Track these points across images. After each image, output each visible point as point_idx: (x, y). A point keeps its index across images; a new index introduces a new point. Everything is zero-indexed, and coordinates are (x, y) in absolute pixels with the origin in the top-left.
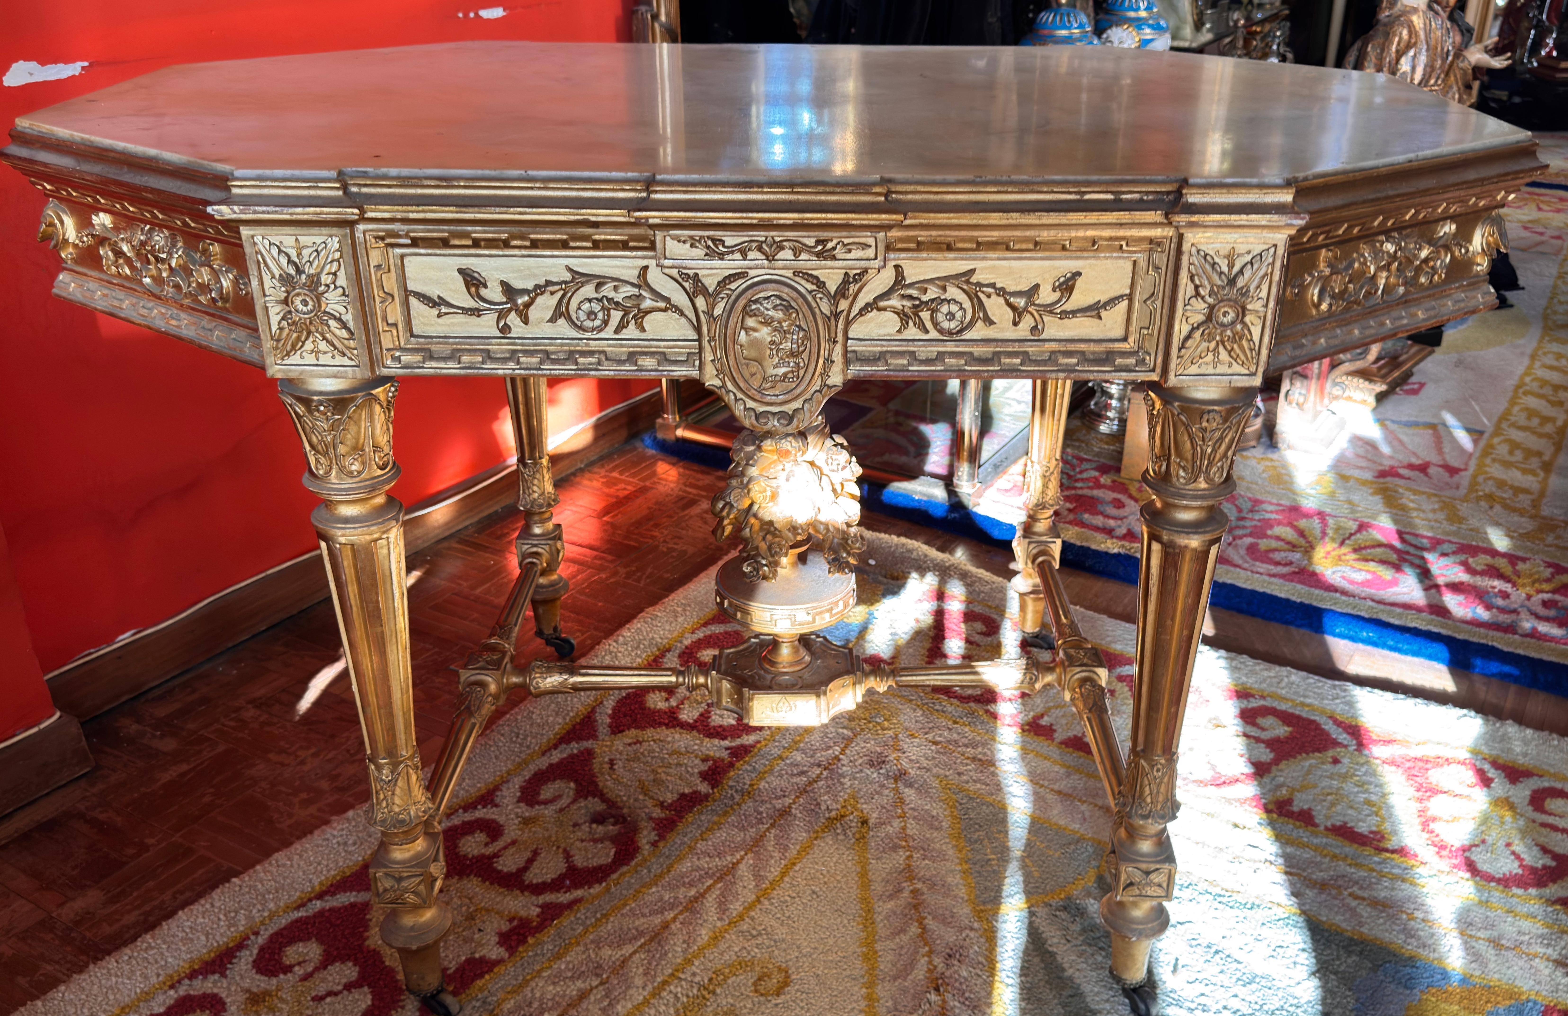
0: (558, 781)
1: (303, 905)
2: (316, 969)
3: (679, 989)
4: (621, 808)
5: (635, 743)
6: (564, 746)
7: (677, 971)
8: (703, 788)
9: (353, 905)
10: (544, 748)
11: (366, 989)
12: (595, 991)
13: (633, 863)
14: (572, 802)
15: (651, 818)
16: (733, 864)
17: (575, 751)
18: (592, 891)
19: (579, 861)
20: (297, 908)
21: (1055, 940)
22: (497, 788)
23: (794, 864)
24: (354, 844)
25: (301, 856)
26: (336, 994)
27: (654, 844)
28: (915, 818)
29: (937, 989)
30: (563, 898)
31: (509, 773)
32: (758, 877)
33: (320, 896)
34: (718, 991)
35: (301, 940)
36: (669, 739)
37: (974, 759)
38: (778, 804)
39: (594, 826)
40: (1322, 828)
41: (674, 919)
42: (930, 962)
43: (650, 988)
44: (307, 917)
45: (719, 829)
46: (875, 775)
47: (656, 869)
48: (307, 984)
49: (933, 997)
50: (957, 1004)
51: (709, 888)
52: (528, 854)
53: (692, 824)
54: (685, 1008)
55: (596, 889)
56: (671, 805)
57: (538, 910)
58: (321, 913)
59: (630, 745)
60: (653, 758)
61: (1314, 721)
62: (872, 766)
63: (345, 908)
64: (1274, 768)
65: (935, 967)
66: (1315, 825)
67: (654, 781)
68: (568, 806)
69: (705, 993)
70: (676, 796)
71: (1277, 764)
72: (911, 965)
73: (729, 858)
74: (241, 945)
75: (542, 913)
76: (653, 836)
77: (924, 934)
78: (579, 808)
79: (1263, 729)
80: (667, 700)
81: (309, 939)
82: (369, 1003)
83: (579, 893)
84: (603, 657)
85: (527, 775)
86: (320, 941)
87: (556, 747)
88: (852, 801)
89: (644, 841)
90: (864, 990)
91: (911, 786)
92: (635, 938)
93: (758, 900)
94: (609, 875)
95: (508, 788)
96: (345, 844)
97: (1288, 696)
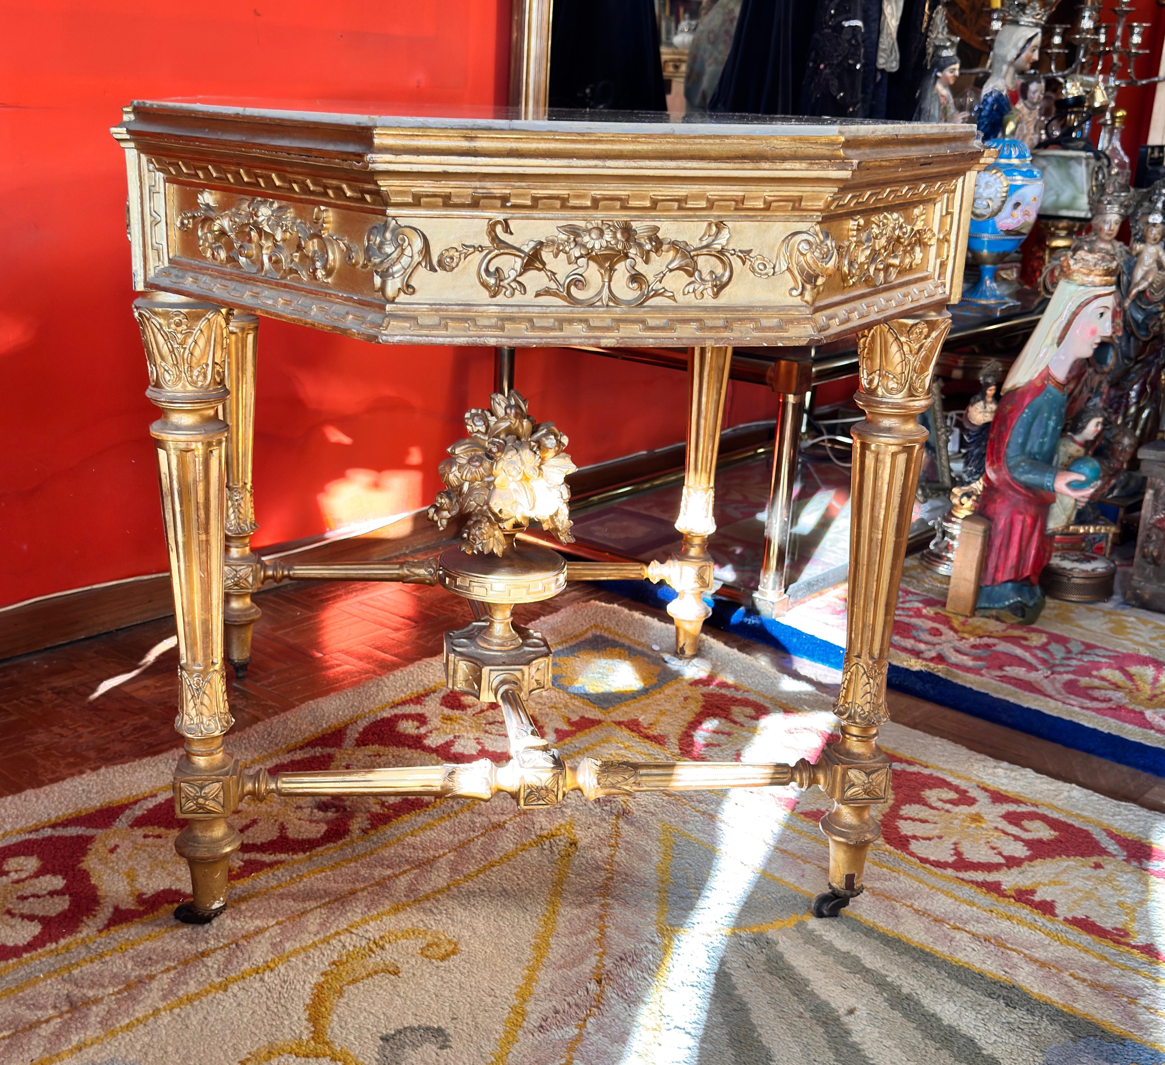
1: (37, 830)
2: (30, 877)
3: (349, 940)
4: (345, 801)
5: (376, 756)
6: (309, 748)
7: (352, 926)
9: (79, 837)
10: (290, 748)
11: (67, 897)
12: (270, 930)
13: (340, 842)
15: (369, 812)
16: (435, 857)
17: (318, 754)
18: (295, 857)
19: (291, 834)
20: (30, 832)
21: (735, 965)
23: (493, 866)
24: (97, 792)
25: (47, 795)
26: (39, 897)
27: (365, 831)
28: (626, 849)
29: (599, 982)
30: (267, 858)
31: (252, 762)
32: (454, 870)
33: (54, 826)
34: (387, 947)
35: (24, 855)
36: (409, 756)
37: (704, 813)
38: (495, 819)
39: (315, 811)
40: (1061, 918)
41: (363, 890)
42: (599, 961)
43: (321, 936)
44: (36, 840)
45: (431, 829)
46: (598, 809)
47: (360, 849)
48: (17, 886)
49: (593, 986)
50: (614, 995)
51: (405, 872)
52: (248, 821)
53: (407, 822)
54: (348, 955)
55: (301, 856)
56: (392, 805)
57: (242, 864)
58: (50, 838)
59: (370, 756)
61: (1086, 831)
62: (598, 802)
63: (72, 838)
64: (1026, 863)
65: (604, 966)
66: (1055, 915)
69: (373, 946)
70: (399, 800)
71: (1031, 861)
72: (581, 960)
73: (431, 852)
75: (245, 866)
76: (366, 824)
77: (602, 938)
79: (1026, 830)
80: (418, 728)
81: (32, 855)
82: (66, 907)
83: (283, 856)
84: (370, 688)
86: (41, 858)
87: (301, 748)
88: (567, 826)
89: (356, 827)
90: (527, 972)
91: (632, 824)
92: (321, 897)
93: (448, 888)
94: (314, 847)
96: (90, 792)
97: (1065, 807)
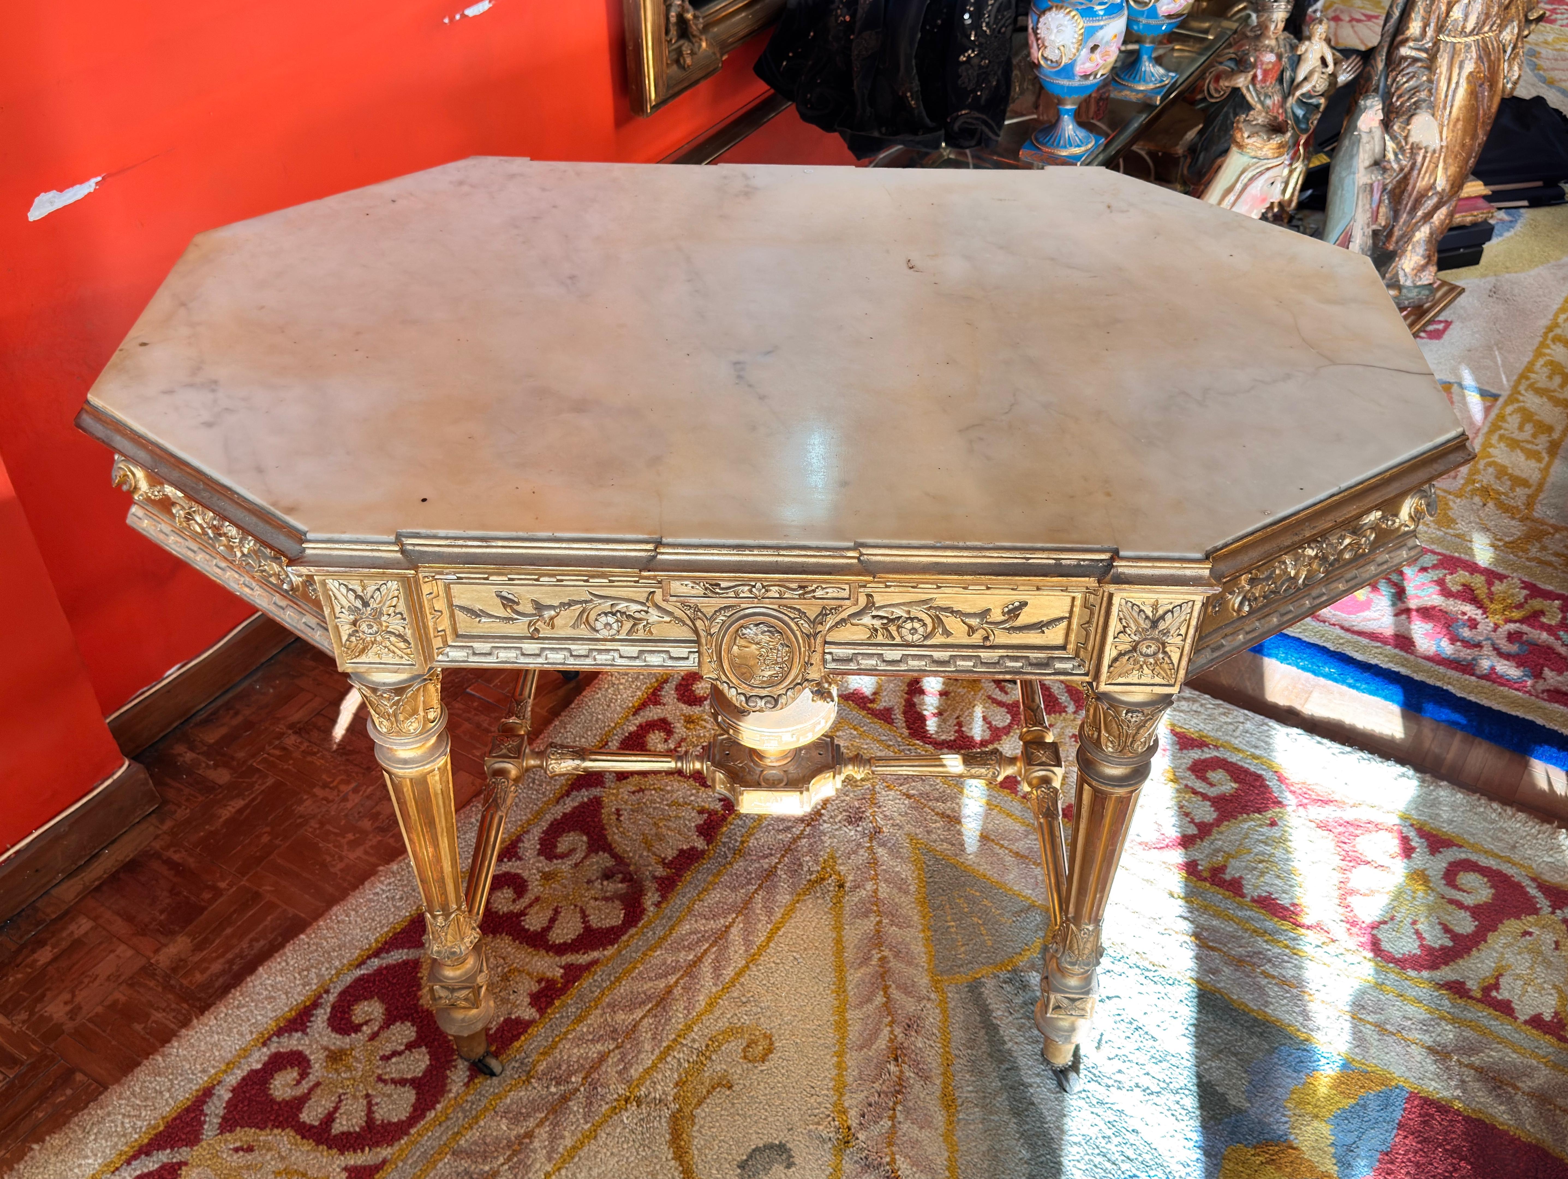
0: (572, 833)
1: (363, 963)
2: (381, 1028)
3: (681, 1055)
4: (629, 865)
5: (638, 792)
6: (575, 793)
7: (679, 1036)
8: (700, 844)
9: (406, 963)
10: (558, 796)
11: (424, 1049)
12: (612, 1055)
13: (640, 925)
14: (585, 858)
15: (654, 877)
16: (726, 927)
17: (586, 800)
18: (606, 952)
19: (595, 922)
20: (359, 966)
21: (999, 1013)
22: (519, 839)
23: (778, 929)
24: (401, 899)
25: (357, 912)
26: (400, 1053)
27: (658, 905)
28: (886, 881)
29: (896, 1060)
30: (582, 959)
31: (528, 822)
32: (748, 943)
33: (377, 954)
34: (714, 1057)
35: (366, 999)
36: (669, 788)
37: (943, 815)
38: (765, 863)
39: (605, 883)
40: (1248, 899)
41: (677, 982)
42: (892, 1032)
43: (657, 1052)
44: (368, 975)
45: (714, 889)
46: (852, 833)
47: (660, 932)
48: (375, 1043)
49: (892, 1068)
50: (912, 1075)
51: (706, 951)
52: (550, 913)
53: (691, 883)
54: (687, 1073)
55: (610, 951)
56: (671, 862)
57: (562, 971)
58: (379, 971)
59: (634, 793)
60: (655, 808)
61: (1260, 776)
62: (850, 823)
63: (398, 965)
64: (1215, 830)
65: (896, 1036)
66: (1243, 896)
67: (656, 834)
68: (581, 862)
69: (703, 1059)
70: (676, 852)
71: (1218, 826)
72: (875, 1035)
73: (722, 921)
74: (315, 1004)
75: (565, 974)
76: (656, 897)
77: (888, 1006)
78: (592, 864)
79: (1212, 785)
80: (666, 741)
81: (372, 997)
82: (428, 1063)
83: (595, 954)
84: (607, 690)
85: (545, 825)
86: (382, 1000)
87: (568, 794)
88: (831, 862)
89: (649, 903)
90: (835, 1059)
91: (883, 845)
92: (643, 1003)
93: (747, 966)
94: (619, 937)
95: (529, 840)
96: (393, 898)
97: (1241, 746)
